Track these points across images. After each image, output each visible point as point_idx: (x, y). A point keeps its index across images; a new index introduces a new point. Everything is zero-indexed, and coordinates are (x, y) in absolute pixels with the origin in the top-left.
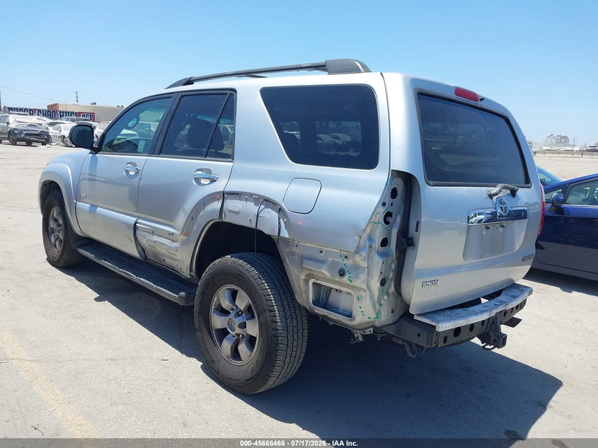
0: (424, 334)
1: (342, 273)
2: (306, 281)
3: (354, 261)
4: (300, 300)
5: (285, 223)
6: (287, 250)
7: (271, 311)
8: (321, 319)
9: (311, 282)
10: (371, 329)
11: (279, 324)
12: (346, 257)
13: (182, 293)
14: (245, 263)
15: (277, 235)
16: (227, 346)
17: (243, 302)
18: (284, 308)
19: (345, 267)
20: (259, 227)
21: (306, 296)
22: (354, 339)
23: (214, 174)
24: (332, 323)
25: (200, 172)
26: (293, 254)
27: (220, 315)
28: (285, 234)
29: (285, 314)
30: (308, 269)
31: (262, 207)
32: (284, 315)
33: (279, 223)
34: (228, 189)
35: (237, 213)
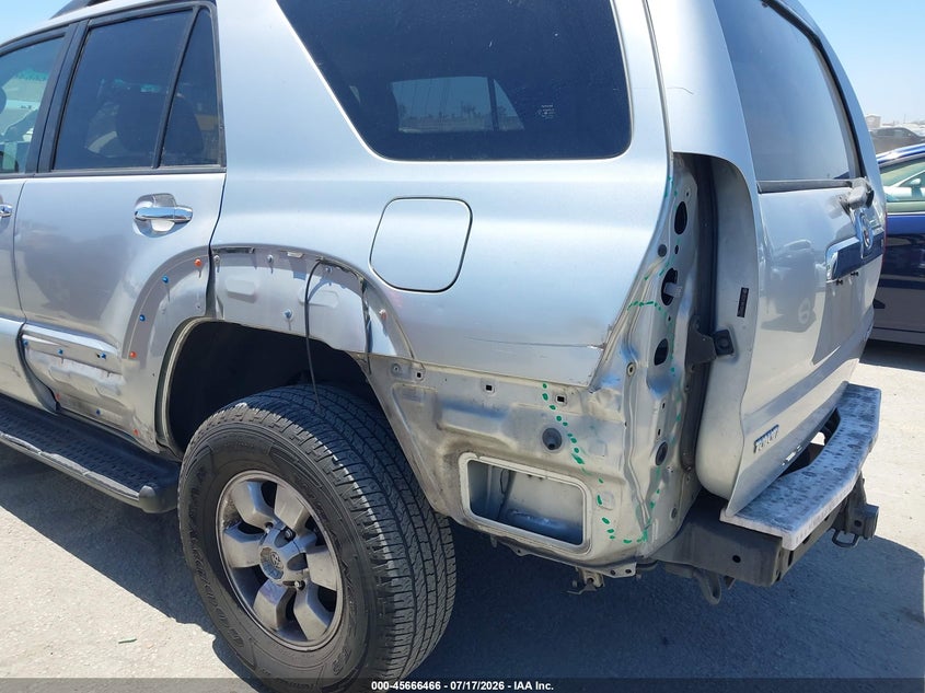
0: (751, 557)
1: (552, 440)
2: (452, 460)
3: (585, 408)
4: (440, 504)
5: (383, 318)
6: (395, 385)
7: (367, 536)
8: (495, 544)
9: (464, 460)
10: (632, 567)
11: (391, 565)
12: (561, 399)
13: (146, 488)
14: (285, 422)
15: (363, 349)
16: (266, 607)
17: (291, 509)
18: (398, 522)
19: (559, 426)
20: (316, 334)
21: (454, 495)
22: (581, 585)
23: (182, 205)
24: (524, 553)
25: (148, 204)
26: (411, 395)
27: (241, 539)
28: (385, 346)
29: (403, 536)
30: (454, 432)
31: (316, 279)
32: (400, 540)
33: (367, 320)
34: (218, 241)
35: (252, 299)
